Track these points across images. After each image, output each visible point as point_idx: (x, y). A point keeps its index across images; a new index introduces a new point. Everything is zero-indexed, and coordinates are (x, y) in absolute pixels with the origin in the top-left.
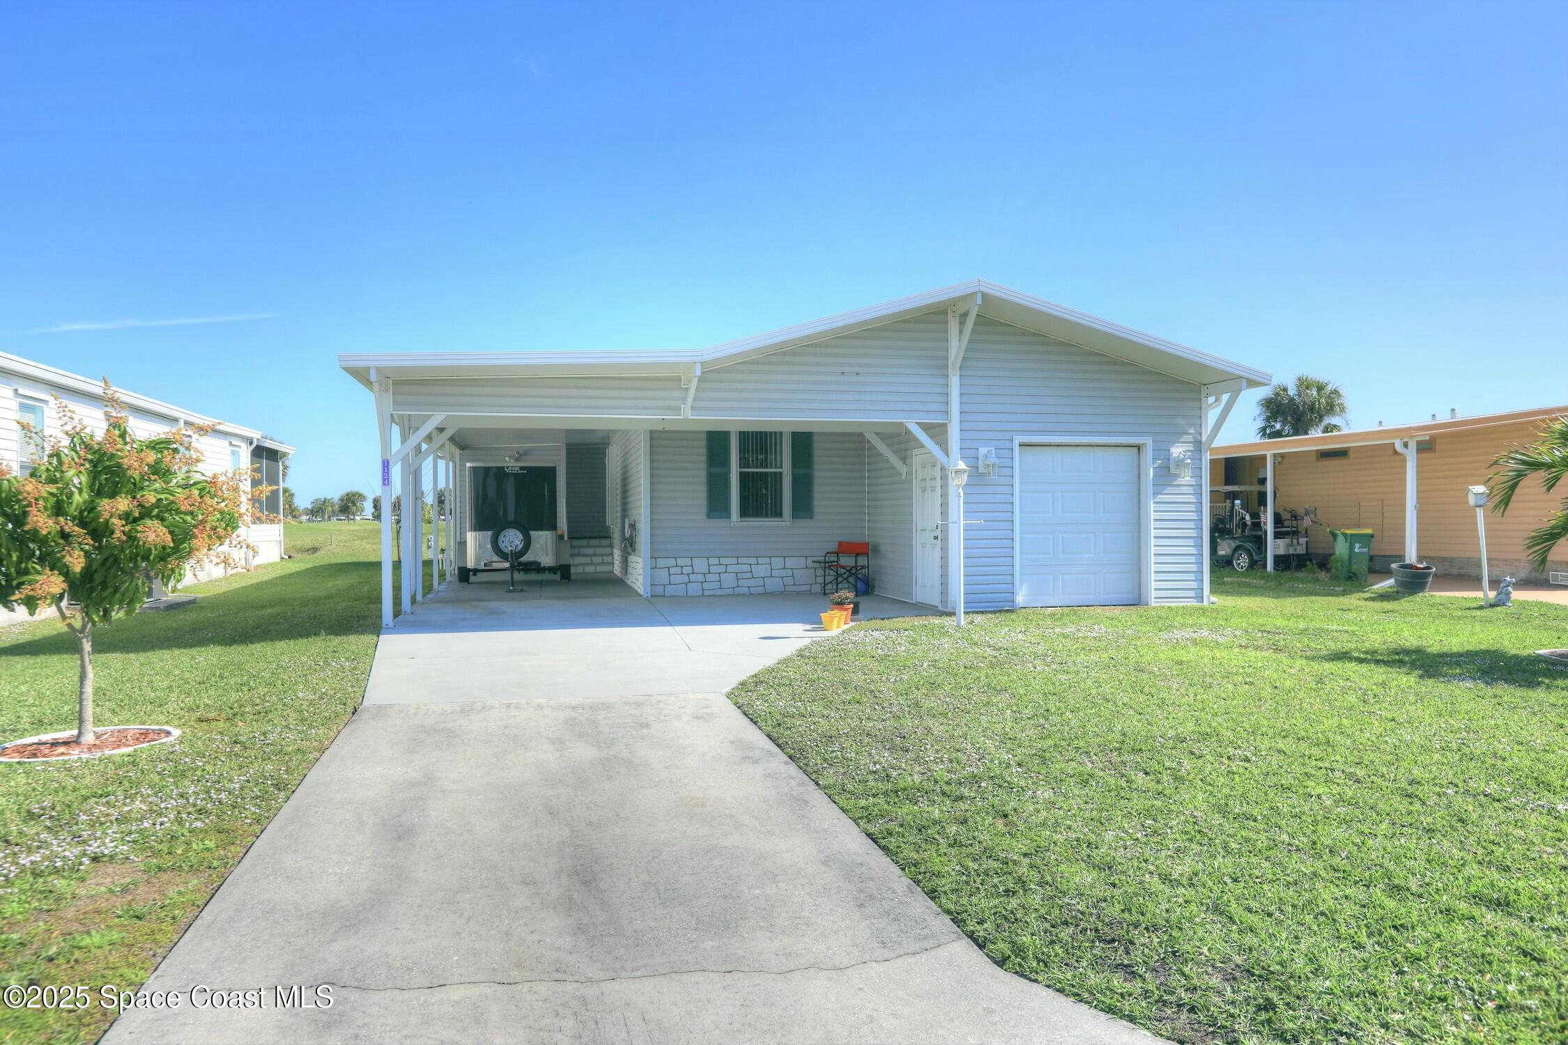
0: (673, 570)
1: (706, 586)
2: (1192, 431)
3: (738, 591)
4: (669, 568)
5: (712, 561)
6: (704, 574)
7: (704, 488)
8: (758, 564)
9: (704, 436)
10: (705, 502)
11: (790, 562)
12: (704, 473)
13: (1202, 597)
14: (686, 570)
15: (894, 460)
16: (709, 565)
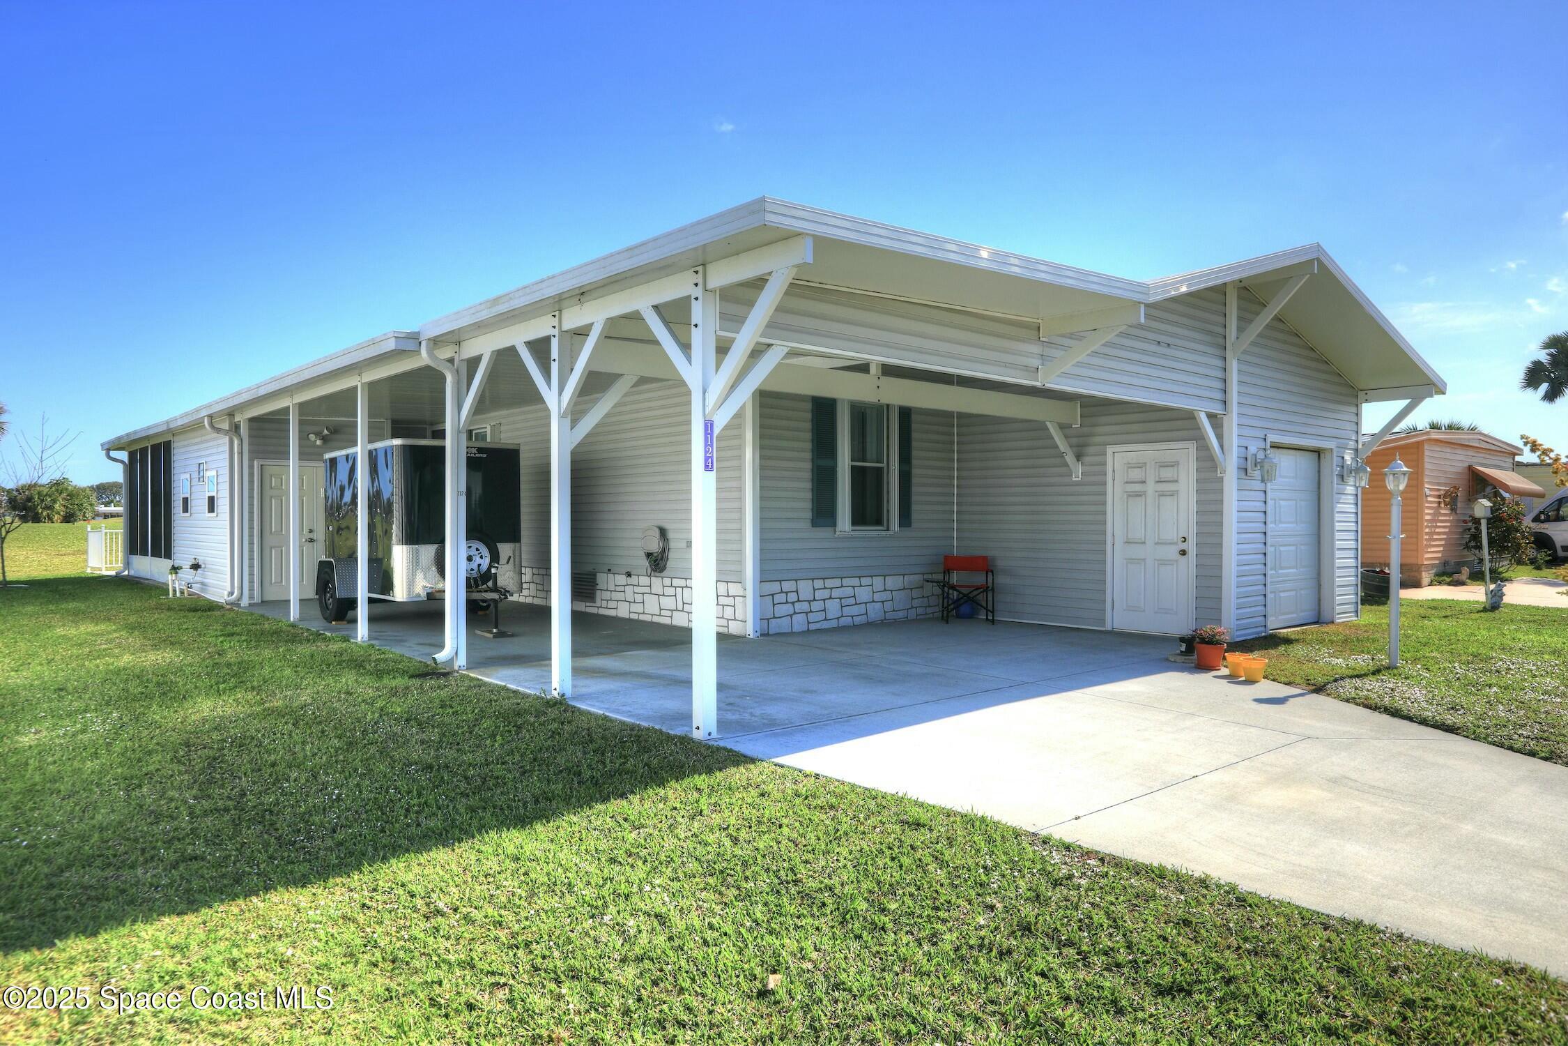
0: (778, 598)
1: (812, 617)
3: (844, 622)
4: (773, 595)
6: (809, 602)
8: (860, 586)
9: (809, 402)
10: (809, 505)
12: (808, 465)
14: (792, 597)
16: (814, 590)
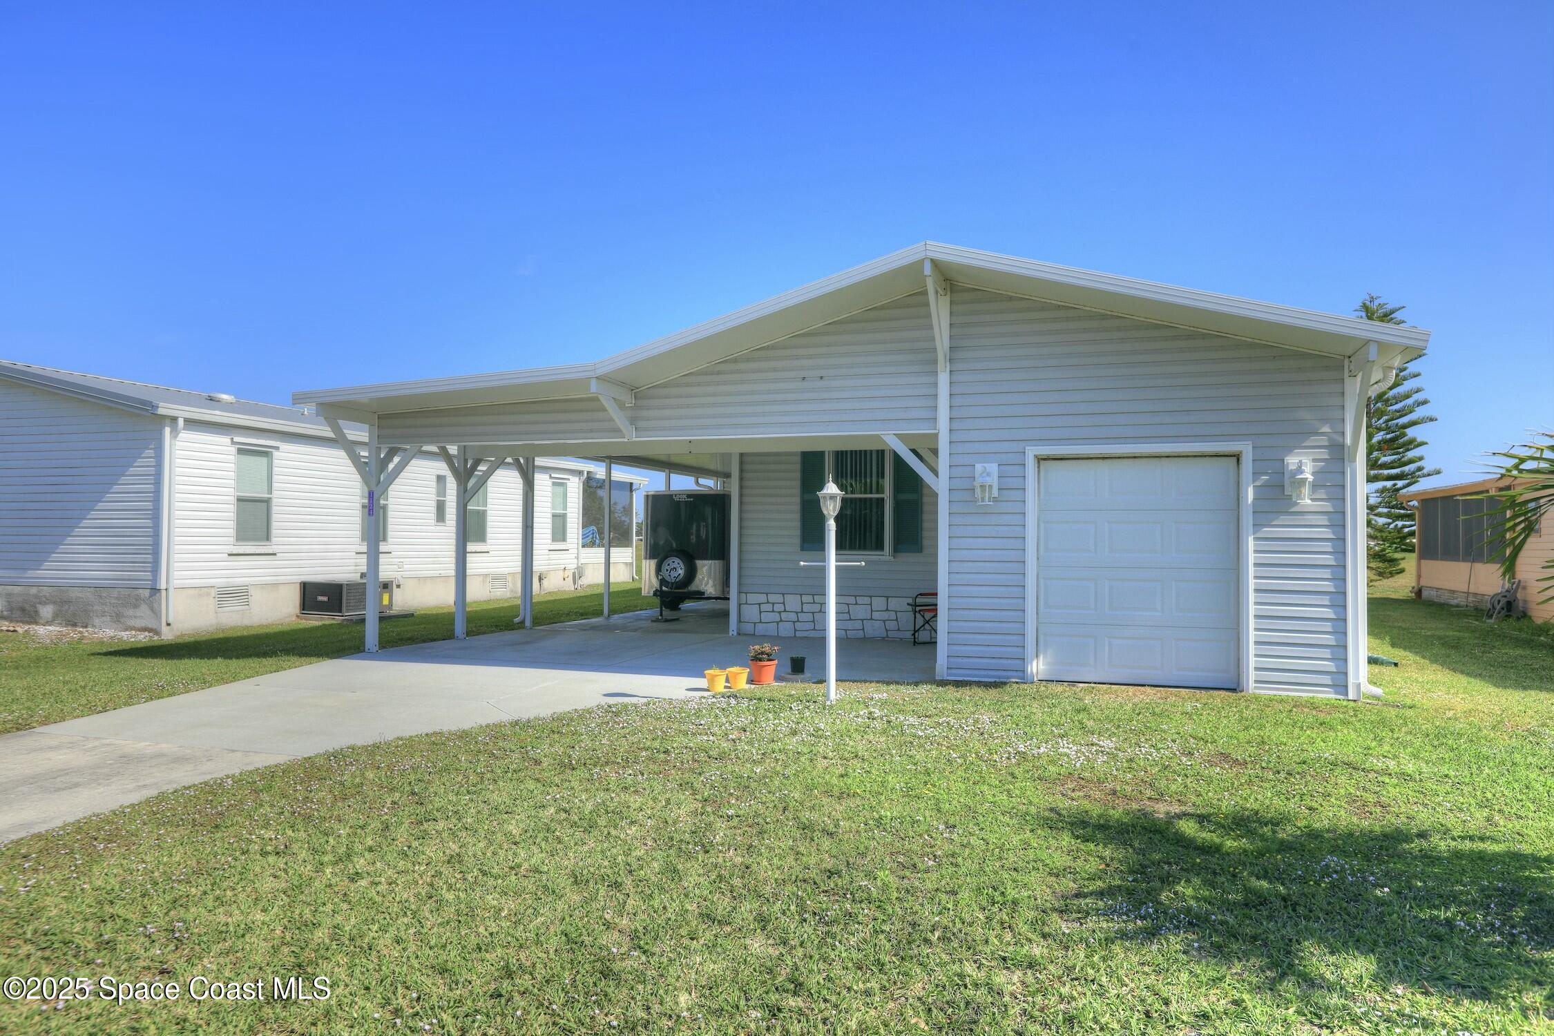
0: (764, 607)
1: (798, 625)
4: (759, 604)
5: (806, 599)
6: (797, 613)
7: (798, 516)
8: (856, 604)
9: (798, 459)
10: (798, 532)
11: (893, 603)
12: (797, 500)
13: (1346, 687)
14: (779, 607)
16: (802, 604)
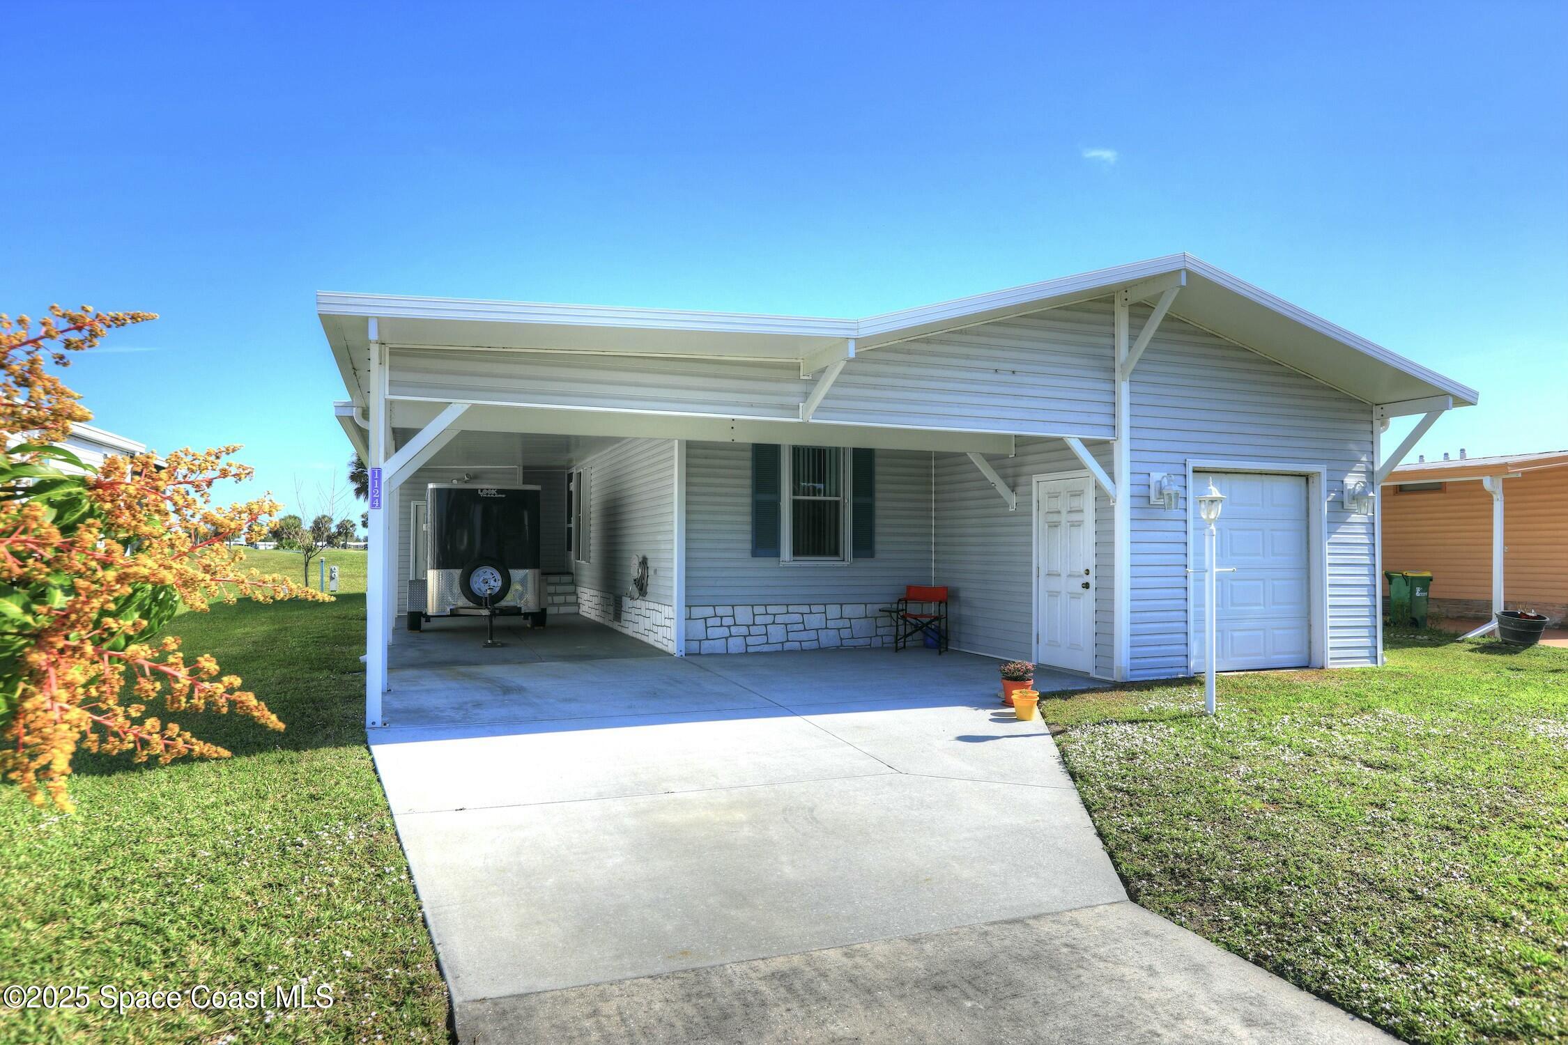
0: (710, 622)
1: (750, 640)
2: (1364, 459)
3: (788, 646)
4: (706, 619)
5: (758, 609)
6: (748, 626)
7: (749, 519)
8: (811, 613)
9: (749, 454)
10: (749, 537)
11: (848, 610)
12: (748, 500)
13: (1376, 657)
14: (728, 621)
15: (1001, 488)
16: (754, 615)
